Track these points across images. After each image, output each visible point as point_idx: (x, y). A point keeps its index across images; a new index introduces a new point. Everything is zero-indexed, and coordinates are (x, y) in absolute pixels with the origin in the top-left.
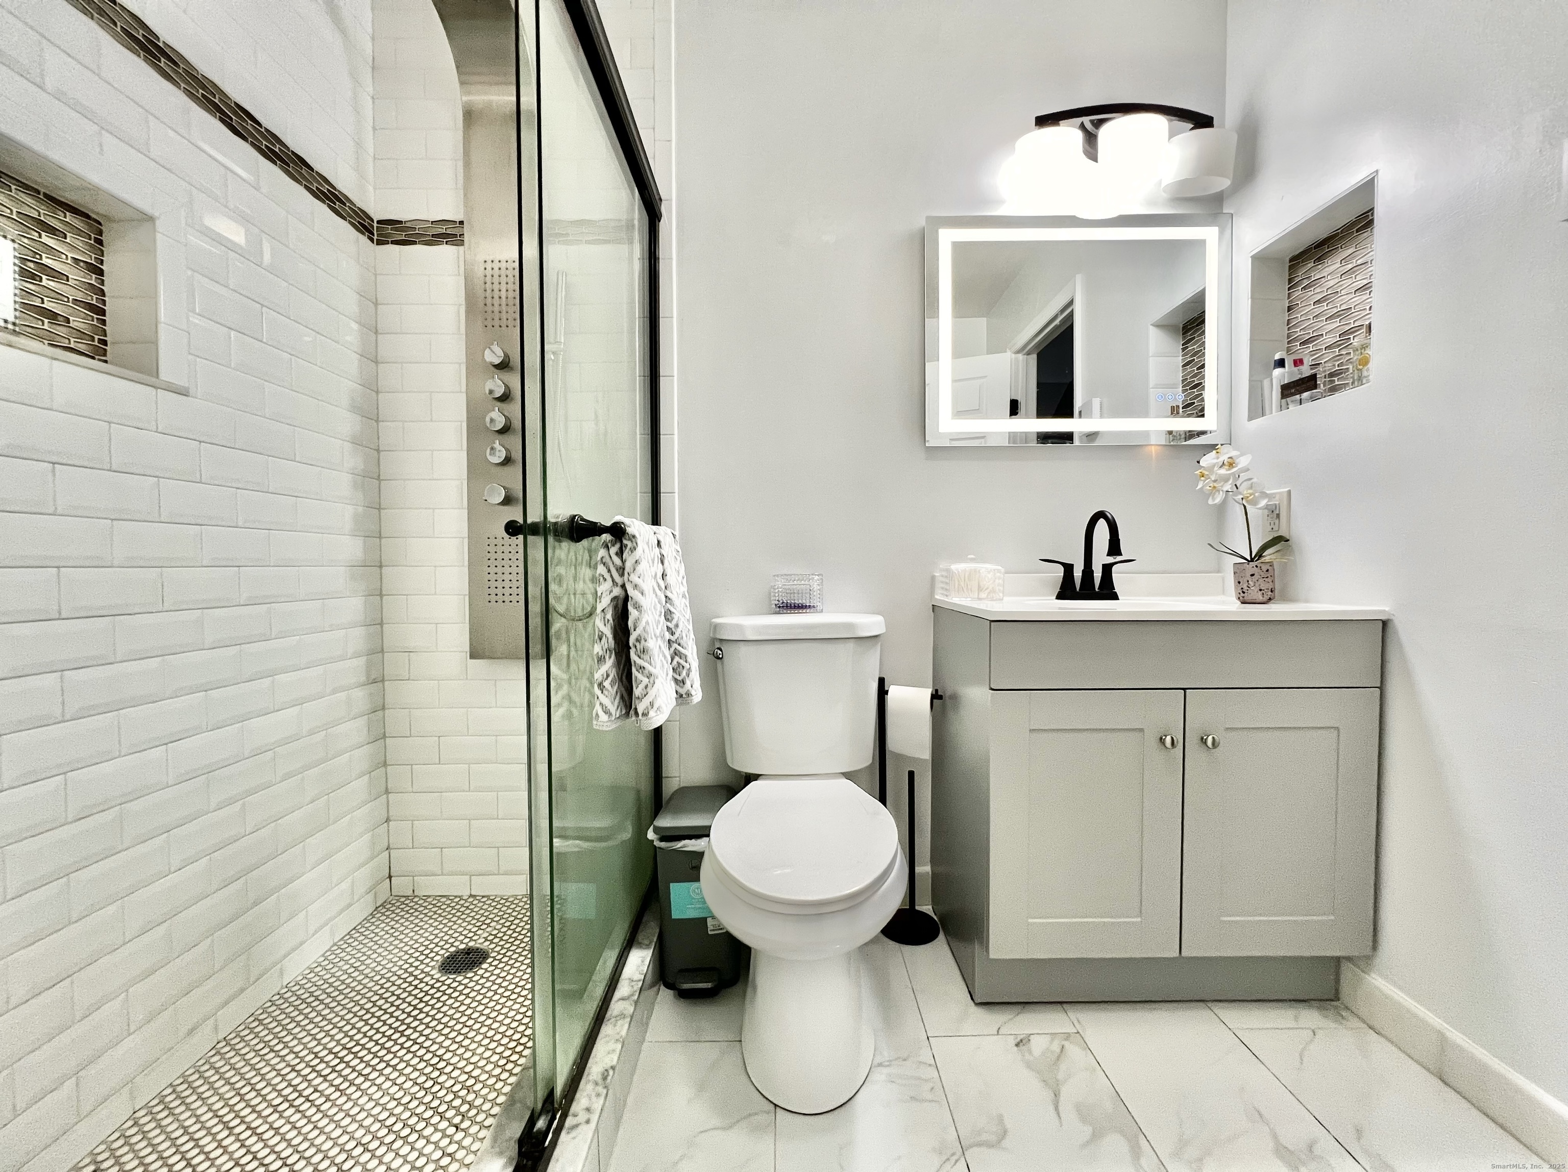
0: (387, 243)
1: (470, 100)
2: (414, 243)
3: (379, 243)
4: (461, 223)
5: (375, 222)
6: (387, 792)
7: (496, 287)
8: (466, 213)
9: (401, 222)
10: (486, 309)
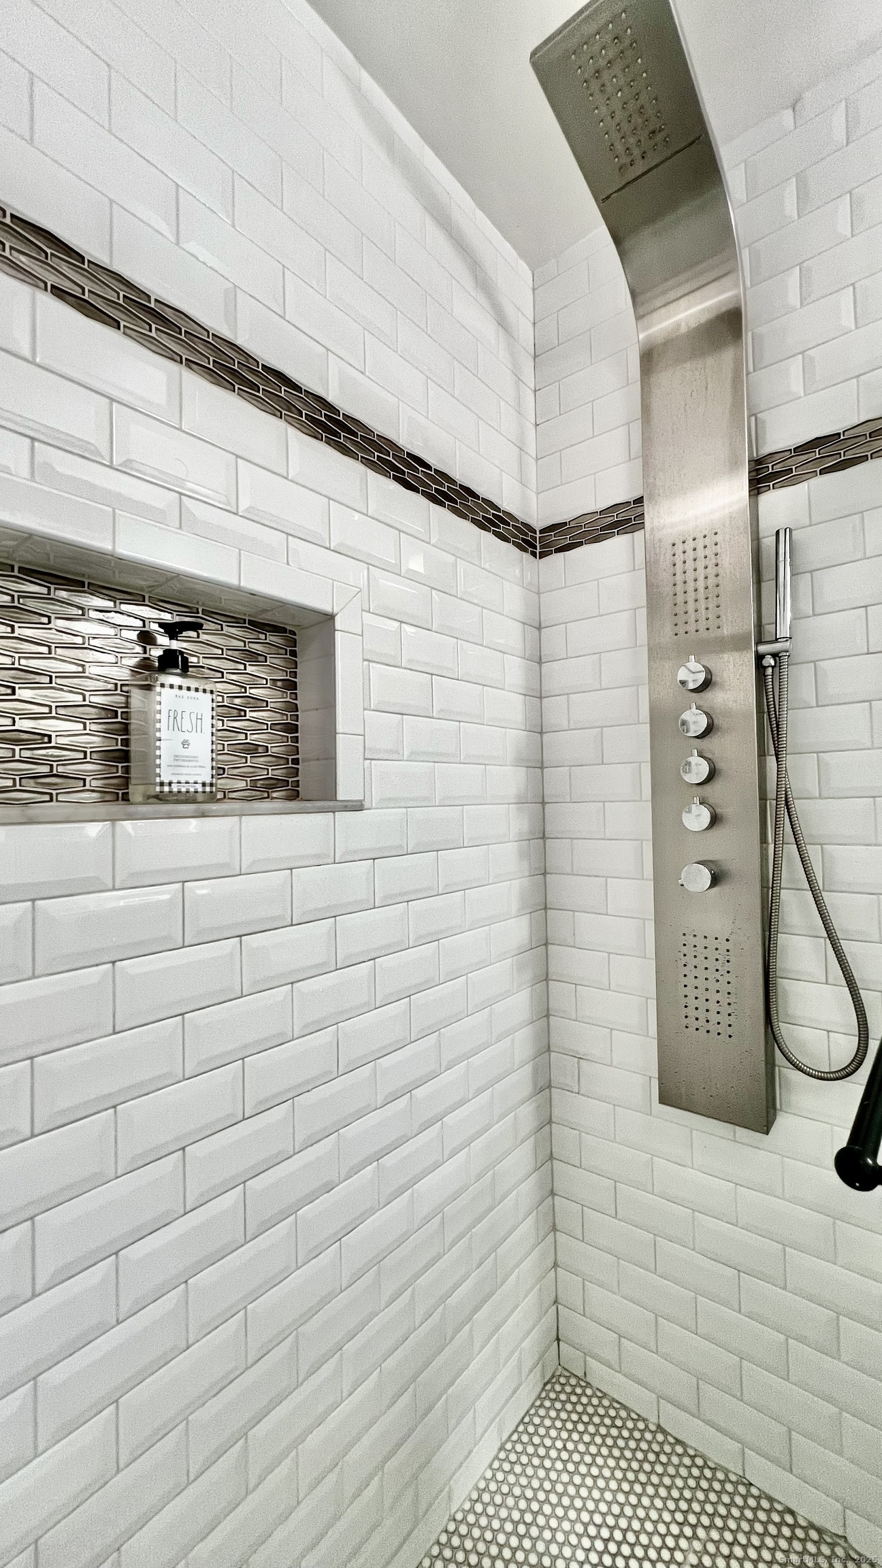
0: (550, 553)
1: (649, 335)
2: (581, 544)
3: (542, 555)
4: (639, 501)
5: (538, 533)
6: (556, 1265)
7: (690, 575)
8: (646, 485)
9: (565, 524)
10: (677, 609)
